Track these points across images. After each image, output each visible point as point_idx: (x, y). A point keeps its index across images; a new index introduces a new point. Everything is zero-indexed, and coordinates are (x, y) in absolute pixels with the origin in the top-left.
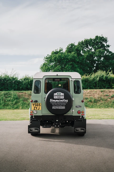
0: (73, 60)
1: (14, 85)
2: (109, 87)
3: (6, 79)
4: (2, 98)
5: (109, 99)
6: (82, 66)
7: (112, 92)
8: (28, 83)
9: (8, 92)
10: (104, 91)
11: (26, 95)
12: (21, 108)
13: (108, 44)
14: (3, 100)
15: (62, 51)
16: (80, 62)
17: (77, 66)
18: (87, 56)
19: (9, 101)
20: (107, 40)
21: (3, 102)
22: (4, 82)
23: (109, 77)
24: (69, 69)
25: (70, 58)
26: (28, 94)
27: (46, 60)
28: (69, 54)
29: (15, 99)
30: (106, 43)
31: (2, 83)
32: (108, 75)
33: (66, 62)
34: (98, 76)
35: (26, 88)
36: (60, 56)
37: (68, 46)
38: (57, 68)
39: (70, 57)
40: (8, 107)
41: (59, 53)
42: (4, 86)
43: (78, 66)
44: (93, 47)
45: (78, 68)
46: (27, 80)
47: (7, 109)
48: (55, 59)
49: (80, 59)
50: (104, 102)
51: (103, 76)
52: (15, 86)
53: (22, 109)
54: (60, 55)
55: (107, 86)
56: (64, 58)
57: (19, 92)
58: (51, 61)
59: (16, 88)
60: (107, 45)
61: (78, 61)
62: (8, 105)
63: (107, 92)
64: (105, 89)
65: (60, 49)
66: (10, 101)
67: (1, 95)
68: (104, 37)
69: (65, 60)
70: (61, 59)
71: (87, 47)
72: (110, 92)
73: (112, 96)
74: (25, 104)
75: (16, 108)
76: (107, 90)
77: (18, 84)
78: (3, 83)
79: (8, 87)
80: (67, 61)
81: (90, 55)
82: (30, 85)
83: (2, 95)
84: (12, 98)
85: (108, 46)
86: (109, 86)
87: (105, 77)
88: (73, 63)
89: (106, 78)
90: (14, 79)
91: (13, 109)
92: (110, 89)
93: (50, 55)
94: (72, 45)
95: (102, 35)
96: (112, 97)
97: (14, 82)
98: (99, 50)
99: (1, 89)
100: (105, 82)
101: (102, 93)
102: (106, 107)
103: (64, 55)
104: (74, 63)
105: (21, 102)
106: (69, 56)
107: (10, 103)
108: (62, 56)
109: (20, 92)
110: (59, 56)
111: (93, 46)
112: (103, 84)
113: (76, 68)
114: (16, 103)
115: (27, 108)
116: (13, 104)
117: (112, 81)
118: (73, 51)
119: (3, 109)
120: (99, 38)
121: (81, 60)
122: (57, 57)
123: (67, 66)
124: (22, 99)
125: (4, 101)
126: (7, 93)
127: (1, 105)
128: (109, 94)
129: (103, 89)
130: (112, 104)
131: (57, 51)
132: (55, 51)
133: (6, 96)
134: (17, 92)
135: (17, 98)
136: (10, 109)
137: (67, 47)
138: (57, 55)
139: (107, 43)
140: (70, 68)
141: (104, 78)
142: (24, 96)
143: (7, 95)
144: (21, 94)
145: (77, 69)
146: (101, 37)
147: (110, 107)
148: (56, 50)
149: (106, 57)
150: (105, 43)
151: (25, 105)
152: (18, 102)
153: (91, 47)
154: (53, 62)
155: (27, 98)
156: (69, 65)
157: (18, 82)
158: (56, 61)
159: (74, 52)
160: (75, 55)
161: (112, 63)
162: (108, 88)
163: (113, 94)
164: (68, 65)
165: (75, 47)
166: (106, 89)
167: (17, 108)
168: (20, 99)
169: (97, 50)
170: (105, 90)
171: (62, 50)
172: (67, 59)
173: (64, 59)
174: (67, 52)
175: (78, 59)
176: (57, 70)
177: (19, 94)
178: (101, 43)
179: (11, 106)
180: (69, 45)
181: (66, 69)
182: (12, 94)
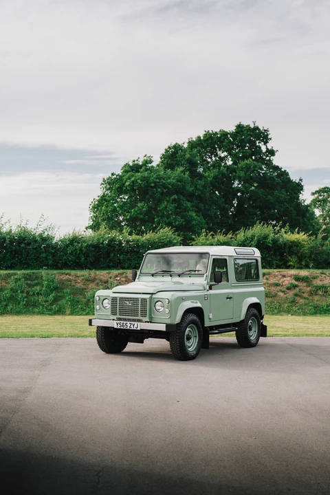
0: (179, 189)
1: (44, 255)
2: (280, 263)
3: (24, 239)
4: (21, 287)
5: (282, 294)
6: (201, 205)
7: (288, 276)
8: (81, 250)
9: (33, 273)
10: (269, 274)
11: (79, 281)
12: (68, 312)
13: (269, 146)
14: (22, 292)
15: (150, 165)
16: (196, 194)
17: (189, 204)
18: (215, 177)
19: (38, 294)
20: (268, 135)
21: (22, 296)
22: (19, 246)
23: (281, 240)
24: (170, 212)
25: (173, 185)
26: (82, 277)
27: (108, 186)
28: (169, 171)
29: (51, 290)
30: (265, 143)
31: (14, 248)
32: (277, 234)
33: (162, 193)
34: (254, 236)
35: (75, 262)
36: (145, 177)
37: (167, 151)
38: (137, 208)
39: (171, 180)
40: (37, 310)
41: (143, 168)
42: (18, 257)
43: (193, 206)
44: (230, 154)
45: (193, 210)
46: (79, 243)
47: (33, 313)
48: (133, 186)
49: (196, 186)
50: (270, 299)
51: (266, 237)
52: (46, 258)
53: (72, 314)
54: (146, 174)
55: (275, 262)
56: (155, 183)
57: (59, 273)
58: (120, 191)
59: (50, 262)
60: (267, 148)
61: (193, 190)
62: (35, 305)
63: (276, 276)
64: (271, 268)
65: (145, 158)
66: (41, 294)
67: (16, 279)
68: (261, 129)
69: (159, 190)
70: (147, 186)
71: (214, 153)
72: (284, 276)
73: (289, 285)
74: (78, 302)
75: (58, 311)
76: (275, 270)
77: (55, 251)
78: (15, 251)
79: (30, 260)
80: (165, 191)
81: (223, 174)
82: (84, 254)
83: (20, 279)
84: (44, 289)
85: (271, 152)
86: (280, 261)
87: (272, 241)
88: (179, 199)
89: (275, 241)
90: (44, 240)
91: (51, 315)
92: (284, 270)
93: (118, 175)
94: (177, 148)
95: (254, 123)
96: (288, 289)
97: (44, 247)
98: (247, 164)
99: (12, 263)
100: (270, 251)
101: (265, 278)
102: (276, 311)
103: (154, 176)
104: (181, 197)
105: (67, 298)
106: (170, 178)
107: (41, 299)
108: (150, 178)
109: (63, 274)
110: (143, 179)
111: (229, 151)
112: (266, 257)
113: (186, 210)
114: (56, 300)
115: (84, 313)
116: (47, 301)
117: (287, 250)
118: (178, 165)
119: (25, 313)
120: (246, 132)
121: (199, 190)
122: (139, 181)
123: (163, 206)
124: (69, 291)
125: (25, 295)
126: (30, 276)
127: (19, 303)
128: (282, 280)
129: (266, 268)
130: (289, 304)
131: (136, 162)
132: (131, 164)
133: (29, 282)
134: (55, 272)
135: (56, 289)
136: (43, 313)
137: (163, 152)
138: (139, 174)
139: (268, 144)
140: (171, 210)
141: (269, 243)
142: (73, 283)
143: (32, 281)
144: (64, 279)
145: (190, 213)
146: (252, 126)
147: (285, 312)
148: (134, 161)
149: (265, 182)
150: (263, 143)
151: (80, 306)
152: (61, 297)
153: (226, 154)
154: (126, 193)
155: (83, 286)
156: (168, 202)
157: (53, 248)
158: (134, 190)
159: (182, 169)
160: (184, 174)
161: (281, 197)
162: (278, 267)
163: (290, 282)
164: (166, 203)
165: (184, 155)
166: (275, 268)
167: (60, 312)
168: (65, 291)
169: (242, 164)
170: (271, 271)
171: (151, 162)
172: (164, 186)
173: (154, 187)
174: (165, 168)
175: (191, 187)
176: (138, 214)
177: (61, 277)
178: (253, 144)
179: (43, 306)
180: (169, 148)
181: (161, 214)
182: (44, 278)
